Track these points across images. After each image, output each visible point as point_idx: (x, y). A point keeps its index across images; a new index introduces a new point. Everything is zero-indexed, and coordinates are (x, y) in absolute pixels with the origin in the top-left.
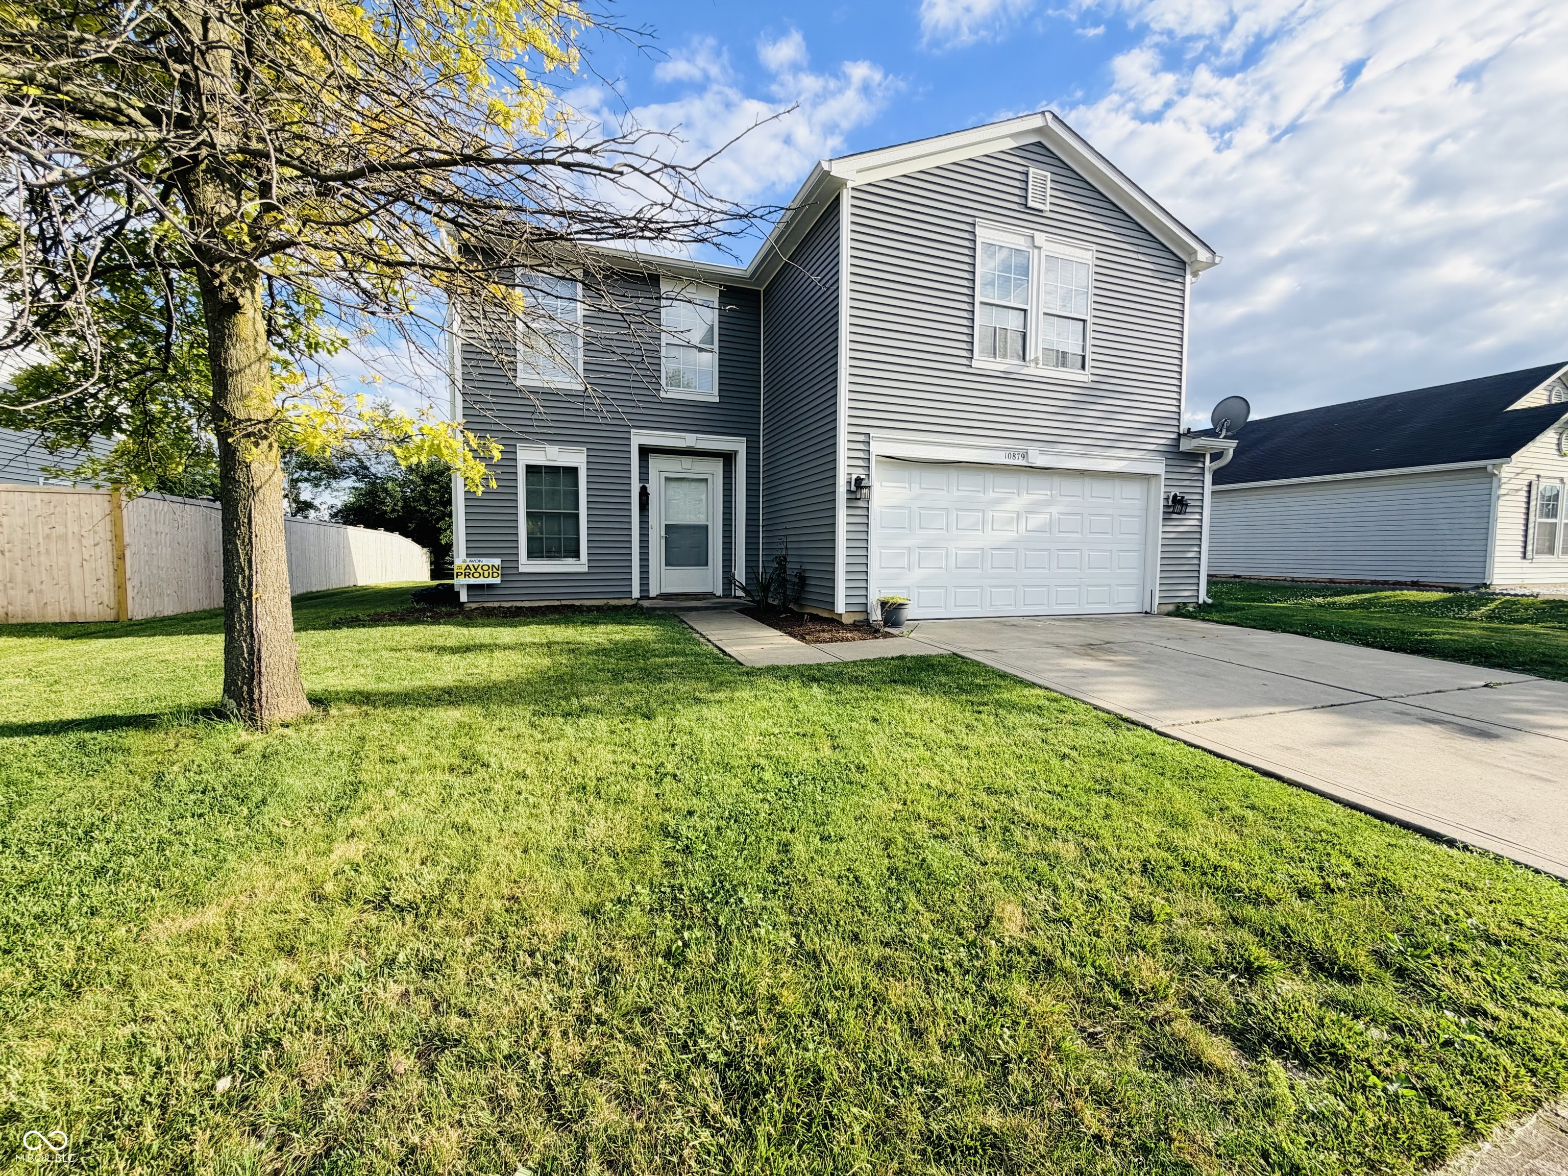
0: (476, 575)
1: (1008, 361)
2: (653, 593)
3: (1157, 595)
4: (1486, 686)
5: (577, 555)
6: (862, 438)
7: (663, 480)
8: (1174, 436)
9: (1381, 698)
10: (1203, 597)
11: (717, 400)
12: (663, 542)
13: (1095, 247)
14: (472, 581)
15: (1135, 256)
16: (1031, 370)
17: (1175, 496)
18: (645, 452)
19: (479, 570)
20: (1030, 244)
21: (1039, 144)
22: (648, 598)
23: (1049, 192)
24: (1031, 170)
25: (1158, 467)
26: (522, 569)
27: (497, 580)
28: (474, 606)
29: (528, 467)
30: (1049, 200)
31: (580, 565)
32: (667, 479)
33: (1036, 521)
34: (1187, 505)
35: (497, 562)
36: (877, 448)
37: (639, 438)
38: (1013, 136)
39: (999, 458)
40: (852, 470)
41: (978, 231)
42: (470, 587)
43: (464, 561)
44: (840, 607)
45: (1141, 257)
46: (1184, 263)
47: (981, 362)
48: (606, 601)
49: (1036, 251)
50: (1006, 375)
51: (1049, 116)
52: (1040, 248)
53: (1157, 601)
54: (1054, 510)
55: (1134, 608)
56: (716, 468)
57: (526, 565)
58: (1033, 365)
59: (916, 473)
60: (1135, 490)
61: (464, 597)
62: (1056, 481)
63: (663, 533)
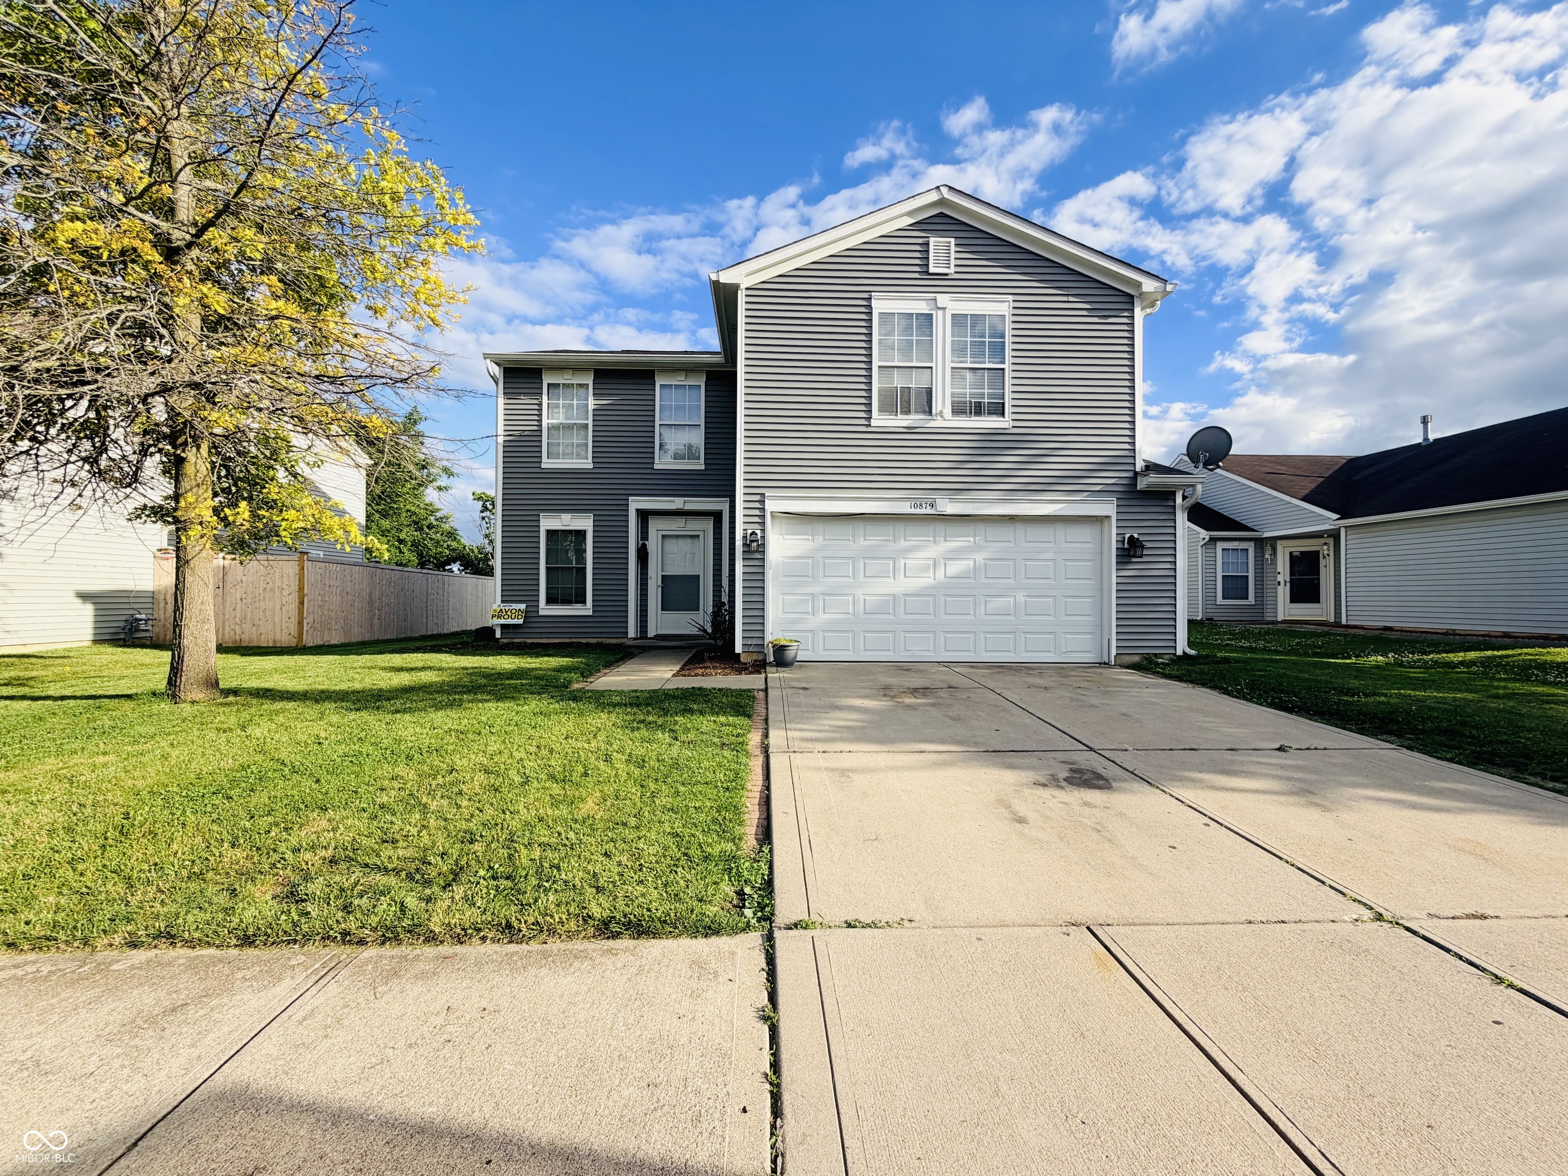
0: (506, 617)
1: (911, 417)
2: (651, 633)
3: (1114, 644)
4: (1281, 749)
5: (584, 602)
6: (757, 498)
7: (660, 537)
8: (1130, 474)
9: (1091, 749)
10: (1182, 646)
11: (703, 467)
12: (660, 590)
13: (1011, 298)
14: (502, 621)
15: (1065, 299)
16: (937, 423)
17: (1131, 537)
18: (644, 516)
19: (509, 613)
20: (933, 306)
21: (941, 215)
22: (646, 638)
23: (953, 255)
24: (932, 241)
25: (1108, 508)
26: (541, 613)
27: (521, 621)
28: (505, 641)
29: (548, 532)
30: (953, 262)
31: (586, 609)
32: (663, 536)
33: (955, 568)
34: (1143, 547)
35: (523, 606)
36: (770, 506)
37: (636, 503)
38: (910, 214)
39: (905, 508)
40: (747, 526)
41: (874, 303)
42: (503, 626)
43: (499, 606)
44: (738, 649)
45: (1071, 299)
46: (1132, 297)
47: (879, 420)
48: (600, 640)
49: (940, 312)
50: (910, 430)
51: (944, 190)
52: (944, 309)
53: (1114, 652)
54: (979, 557)
55: (1089, 657)
56: (708, 525)
57: (545, 609)
58: (939, 418)
59: (820, 526)
60: (1085, 533)
61: (498, 634)
62: (980, 528)
63: (660, 583)
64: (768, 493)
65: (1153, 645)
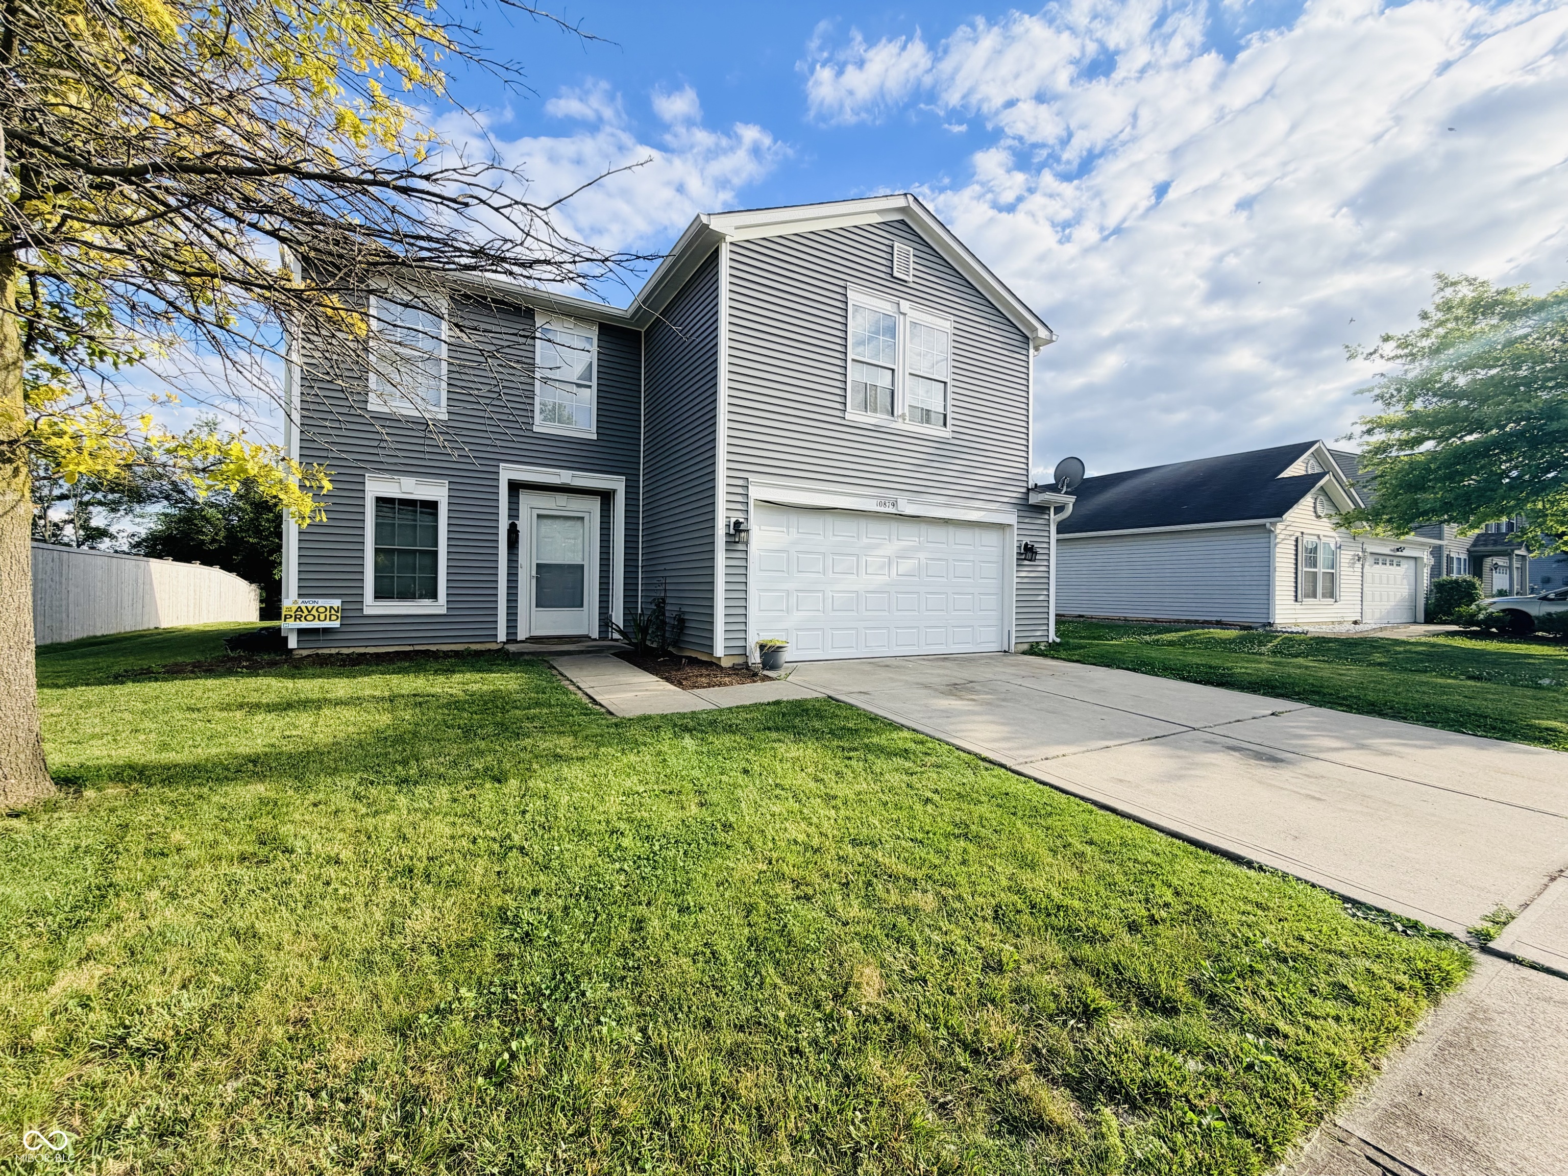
0: (309, 618)
1: (878, 415)
2: (521, 636)
3: (1014, 635)
4: (1273, 714)
5: (434, 595)
6: (740, 482)
7: (535, 517)
8: (1024, 490)
9: (1194, 729)
10: (1052, 637)
11: (595, 437)
12: (534, 581)
13: (952, 318)
14: (304, 625)
15: (987, 328)
16: (899, 425)
17: (1026, 544)
18: (515, 487)
19: (314, 612)
20: (896, 310)
21: (902, 222)
22: (516, 641)
23: (912, 265)
24: (896, 244)
25: (1011, 518)
26: (367, 611)
27: (336, 624)
28: (305, 653)
29: (379, 500)
30: (912, 272)
31: (439, 606)
32: (539, 516)
33: (906, 566)
34: (1036, 553)
35: (337, 603)
36: (755, 493)
37: (507, 473)
38: (879, 212)
39: (871, 505)
40: (731, 514)
41: (850, 294)
42: (301, 632)
43: (295, 602)
44: (719, 651)
45: (991, 330)
46: (1028, 338)
47: (854, 415)
48: (466, 646)
49: (902, 317)
50: (876, 429)
51: (910, 198)
52: (905, 314)
53: (1013, 641)
54: (922, 556)
55: (995, 647)
56: (594, 506)
57: (372, 606)
58: (900, 420)
59: (794, 518)
60: (991, 538)
61: (292, 643)
62: (923, 528)
63: (534, 573)
64: (752, 478)
65: (1037, 635)
